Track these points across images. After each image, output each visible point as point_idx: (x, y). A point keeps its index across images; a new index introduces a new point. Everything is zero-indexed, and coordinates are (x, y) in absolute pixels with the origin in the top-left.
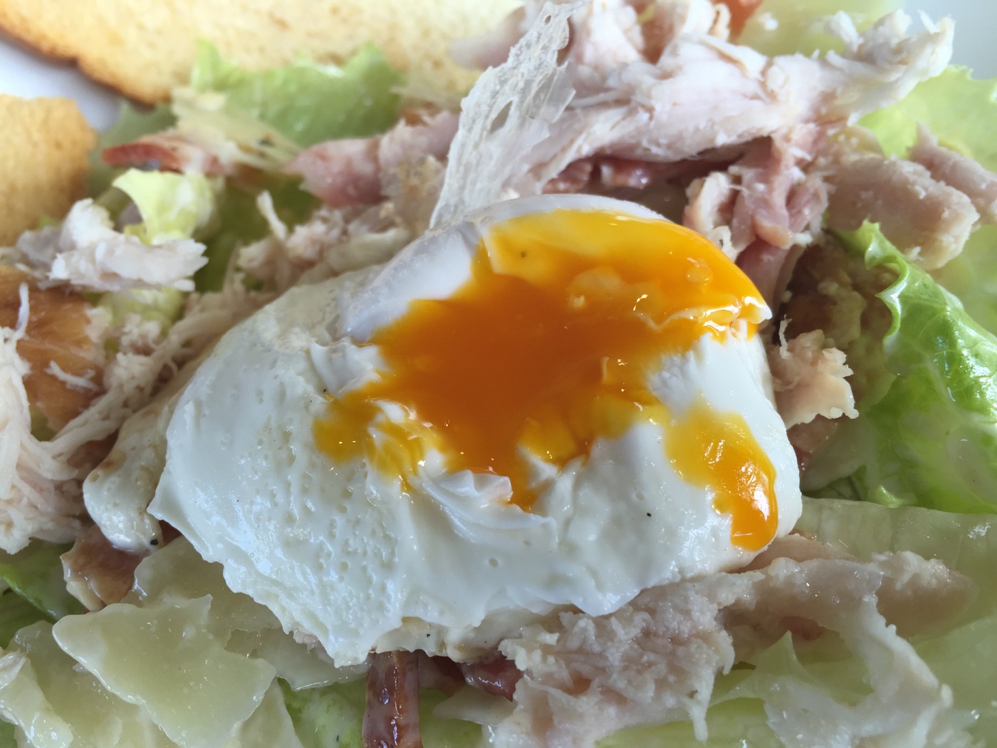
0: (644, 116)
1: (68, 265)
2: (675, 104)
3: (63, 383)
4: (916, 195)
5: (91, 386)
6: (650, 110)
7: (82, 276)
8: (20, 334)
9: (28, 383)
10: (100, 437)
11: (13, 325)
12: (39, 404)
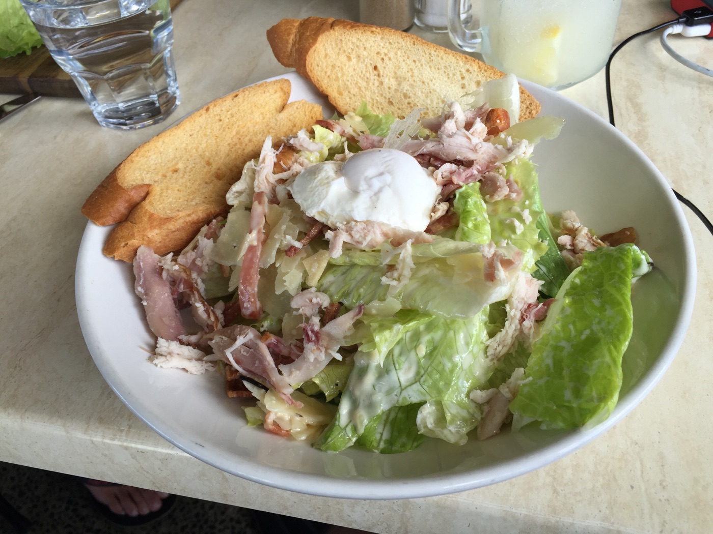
0: (442, 146)
1: (294, 141)
2: (449, 145)
3: (282, 166)
4: (497, 184)
5: (287, 169)
6: (443, 145)
7: (296, 144)
8: (278, 152)
9: (275, 164)
10: (285, 179)
11: (277, 150)
12: (275, 169)
